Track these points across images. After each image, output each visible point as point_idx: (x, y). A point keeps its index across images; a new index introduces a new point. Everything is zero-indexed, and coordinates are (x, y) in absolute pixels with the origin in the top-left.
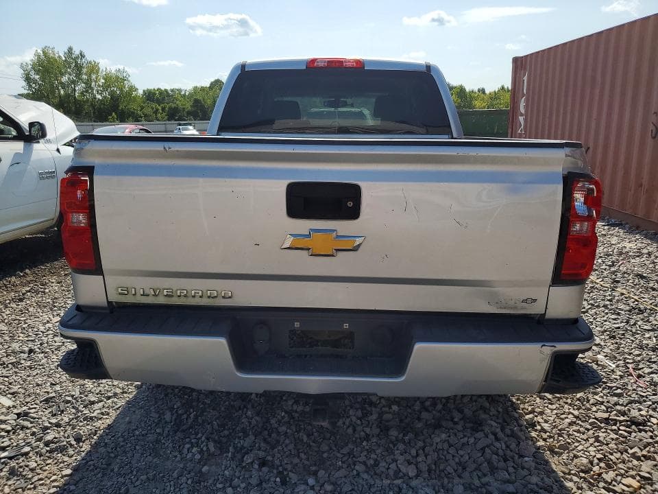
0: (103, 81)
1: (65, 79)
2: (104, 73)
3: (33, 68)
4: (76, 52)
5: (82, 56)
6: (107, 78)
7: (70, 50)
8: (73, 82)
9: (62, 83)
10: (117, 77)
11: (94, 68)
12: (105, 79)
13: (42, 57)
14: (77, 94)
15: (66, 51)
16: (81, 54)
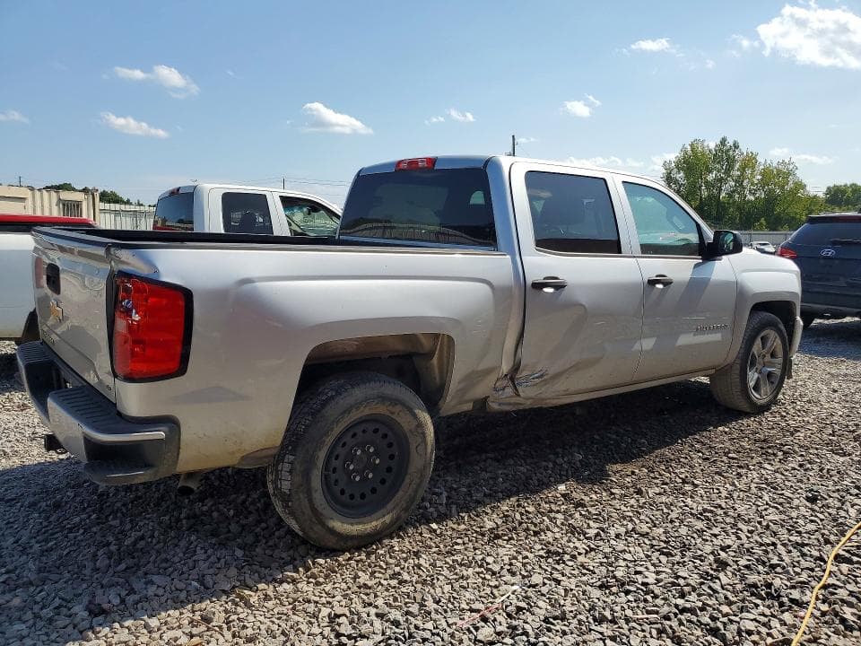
0: (759, 177)
1: (711, 177)
2: (762, 167)
3: (677, 167)
4: (730, 142)
5: (736, 146)
6: (767, 173)
7: (723, 141)
8: (721, 180)
9: (707, 182)
10: (779, 171)
11: (750, 161)
12: (763, 176)
13: (690, 152)
14: (723, 195)
15: (719, 143)
16: (734, 144)
